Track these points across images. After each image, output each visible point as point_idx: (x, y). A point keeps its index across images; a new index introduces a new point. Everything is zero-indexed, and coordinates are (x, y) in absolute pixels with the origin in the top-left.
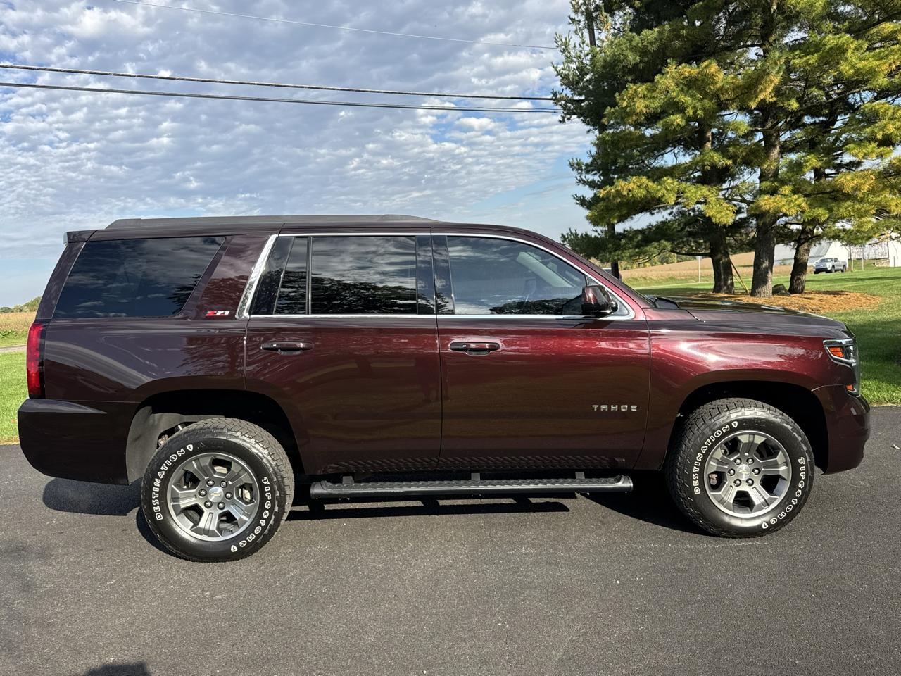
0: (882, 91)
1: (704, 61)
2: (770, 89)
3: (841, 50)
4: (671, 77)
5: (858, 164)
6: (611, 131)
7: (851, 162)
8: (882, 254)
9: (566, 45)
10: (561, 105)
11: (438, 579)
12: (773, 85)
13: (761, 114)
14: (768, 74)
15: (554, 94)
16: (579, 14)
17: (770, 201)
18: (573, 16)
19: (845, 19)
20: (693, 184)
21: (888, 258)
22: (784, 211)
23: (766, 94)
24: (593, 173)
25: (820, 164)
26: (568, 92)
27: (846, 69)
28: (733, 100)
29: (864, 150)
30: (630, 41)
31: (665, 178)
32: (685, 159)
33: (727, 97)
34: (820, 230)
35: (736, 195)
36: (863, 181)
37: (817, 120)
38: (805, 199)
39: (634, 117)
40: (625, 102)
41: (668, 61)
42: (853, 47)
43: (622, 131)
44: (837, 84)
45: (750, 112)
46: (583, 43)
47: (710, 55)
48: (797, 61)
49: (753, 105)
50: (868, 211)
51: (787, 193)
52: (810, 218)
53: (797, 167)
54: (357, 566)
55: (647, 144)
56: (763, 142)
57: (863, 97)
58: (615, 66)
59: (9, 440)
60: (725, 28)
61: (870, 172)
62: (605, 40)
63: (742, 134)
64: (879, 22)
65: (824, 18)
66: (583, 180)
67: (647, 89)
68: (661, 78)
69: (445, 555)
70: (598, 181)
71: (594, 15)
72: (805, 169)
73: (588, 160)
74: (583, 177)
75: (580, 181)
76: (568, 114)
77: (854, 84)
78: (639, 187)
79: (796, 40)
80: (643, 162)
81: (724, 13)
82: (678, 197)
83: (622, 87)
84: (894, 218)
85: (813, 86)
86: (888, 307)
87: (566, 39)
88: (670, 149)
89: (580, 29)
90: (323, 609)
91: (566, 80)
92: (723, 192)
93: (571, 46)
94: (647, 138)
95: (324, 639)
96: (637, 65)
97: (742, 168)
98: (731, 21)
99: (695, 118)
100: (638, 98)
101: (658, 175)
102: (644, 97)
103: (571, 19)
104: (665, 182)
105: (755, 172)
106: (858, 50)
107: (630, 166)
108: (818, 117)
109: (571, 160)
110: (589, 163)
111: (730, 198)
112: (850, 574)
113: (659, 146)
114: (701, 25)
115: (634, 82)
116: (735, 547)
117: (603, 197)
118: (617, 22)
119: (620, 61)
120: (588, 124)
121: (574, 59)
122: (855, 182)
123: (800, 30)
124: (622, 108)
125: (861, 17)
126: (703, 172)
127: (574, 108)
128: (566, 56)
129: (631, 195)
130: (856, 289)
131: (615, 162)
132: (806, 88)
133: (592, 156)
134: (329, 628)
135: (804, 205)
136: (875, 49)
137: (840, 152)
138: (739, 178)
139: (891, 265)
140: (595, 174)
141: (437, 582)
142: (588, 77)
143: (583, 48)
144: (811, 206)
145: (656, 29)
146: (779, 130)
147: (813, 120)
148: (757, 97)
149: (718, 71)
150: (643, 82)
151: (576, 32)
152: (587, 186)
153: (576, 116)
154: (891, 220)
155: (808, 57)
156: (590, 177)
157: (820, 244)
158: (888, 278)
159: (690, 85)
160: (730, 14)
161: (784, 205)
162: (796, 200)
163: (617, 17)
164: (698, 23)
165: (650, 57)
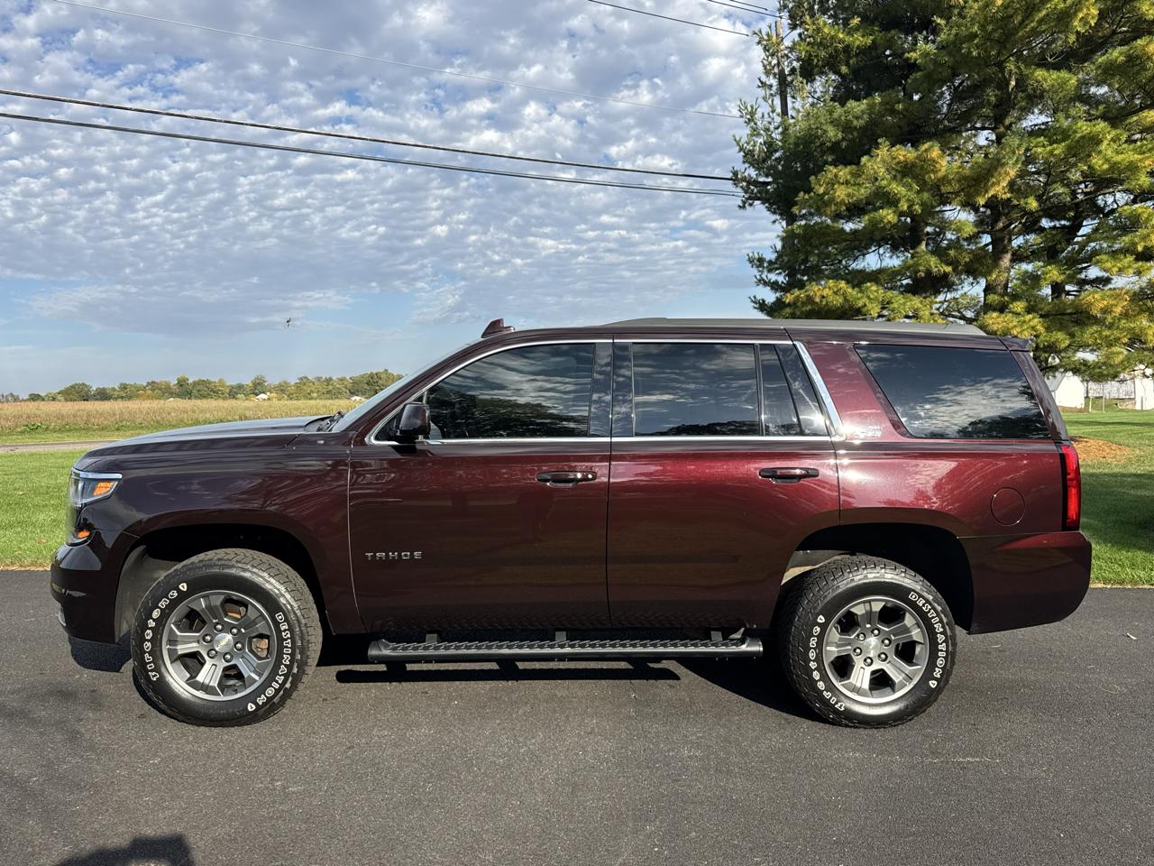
0: (1143, 192)
1: (924, 143)
2: (1004, 184)
3: (1094, 141)
4: (882, 160)
5: (1107, 281)
6: (803, 222)
7: (1097, 278)
8: (1127, 394)
9: (752, 114)
10: (742, 187)
11: (575, 783)
12: (1008, 179)
13: (989, 212)
14: (1003, 165)
15: (734, 174)
16: (771, 77)
17: (1000, 320)
18: (764, 78)
19: (1098, 103)
20: (902, 293)
21: (1134, 399)
22: (1015, 333)
23: (999, 189)
24: (777, 272)
25: (1062, 277)
26: (752, 173)
27: (1098, 163)
28: (957, 194)
29: (1118, 265)
30: (831, 112)
31: (869, 284)
32: (893, 262)
33: (949, 189)
34: (1057, 361)
35: (954, 311)
36: (1114, 302)
37: (1057, 224)
38: (1041, 320)
39: (833, 208)
40: (822, 188)
41: (880, 141)
42: (1109, 137)
43: (816, 223)
44: (1084, 182)
45: (976, 210)
46: (773, 112)
47: (930, 137)
48: (1040, 150)
49: (981, 201)
50: (1119, 339)
51: (1019, 310)
52: (1046, 344)
53: (1034, 280)
54: (471, 759)
55: (846, 240)
56: (990, 247)
57: (1116, 199)
58: (811, 143)
59: (32, 564)
60: (949, 105)
61: (1124, 291)
62: (801, 110)
63: (965, 235)
64: (1142, 109)
65: (1073, 100)
66: (763, 280)
67: (851, 173)
68: (869, 161)
69: (585, 752)
70: (783, 282)
71: (789, 79)
72: (1043, 283)
73: (772, 256)
74: (764, 276)
75: (760, 281)
76: (750, 198)
77: (1105, 182)
78: (835, 293)
79: (1036, 125)
80: (840, 262)
81: (949, 87)
82: (883, 308)
83: (819, 169)
84: (1148, 349)
85: (1056, 182)
86: (1138, 460)
87: (752, 107)
88: (873, 249)
89: (771, 95)
90: (428, 815)
91: (749, 157)
92: (938, 306)
93: (758, 115)
94: (847, 233)
95: (428, 854)
96: (837, 143)
97: (963, 277)
98: (958, 96)
99: (910, 213)
100: (839, 184)
101: (859, 279)
102: (847, 183)
103: (762, 82)
104: (867, 288)
105: (978, 283)
106: (1115, 142)
107: (824, 267)
108: (1059, 220)
109: (751, 254)
110: (773, 260)
111: (947, 313)
112: (1108, 809)
113: (860, 244)
114: (920, 99)
115: (835, 164)
116: (959, 763)
117: (789, 303)
118: (818, 90)
119: (818, 137)
120: (774, 213)
121: (762, 132)
122: (1105, 303)
123: (1041, 113)
124: (819, 195)
125: (1118, 102)
126: (915, 280)
127: (759, 192)
128: (752, 127)
129: (824, 303)
130: (1096, 435)
131: (805, 261)
132: (1046, 184)
133: (776, 252)
134: (434, 840)
135: (1040, 328)
136: (1135, 141)
137: (1086, 265)
138: (957, 290)
139: (1138, 407)
140: (780, 273)
141: (575, 787)
142: (777, 155)
143: (773, 119)
144: (1048, 329)
145: (865, 101)
146: (1011, 233)
147: (1053, 224)
148: (987, 192)
149: (941, 157)
150: (846, 164)
151: (765, 99)
152: (769, 288)
153: (759, 202)
154: (1146, 353)
155: (1055, 145)
156: (773, 277)
157: (1054, 377)
158: (1137, 424)
159: (905, 171)
160: (956, 89)
161: (1015, 326)
162: (1030, 320)
163: (818, 83)
164: (916, 97)
165: (855, 134)
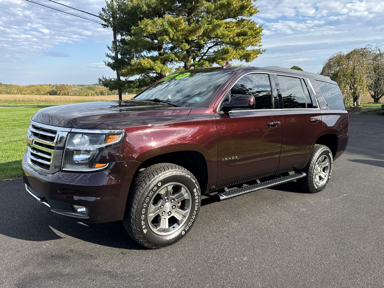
31: (157, 61)
39: (146, 33)
58: (137, 9)
63: (186, 49)
67: (152, 22)
78: (148, 63)
102: (151, 25)
115: (147, 18)
117: (133, 64)
119: (141, 8)
124: (141, 28)
149: (183, 22)
150: (150, 19)
165: (151, 9)
